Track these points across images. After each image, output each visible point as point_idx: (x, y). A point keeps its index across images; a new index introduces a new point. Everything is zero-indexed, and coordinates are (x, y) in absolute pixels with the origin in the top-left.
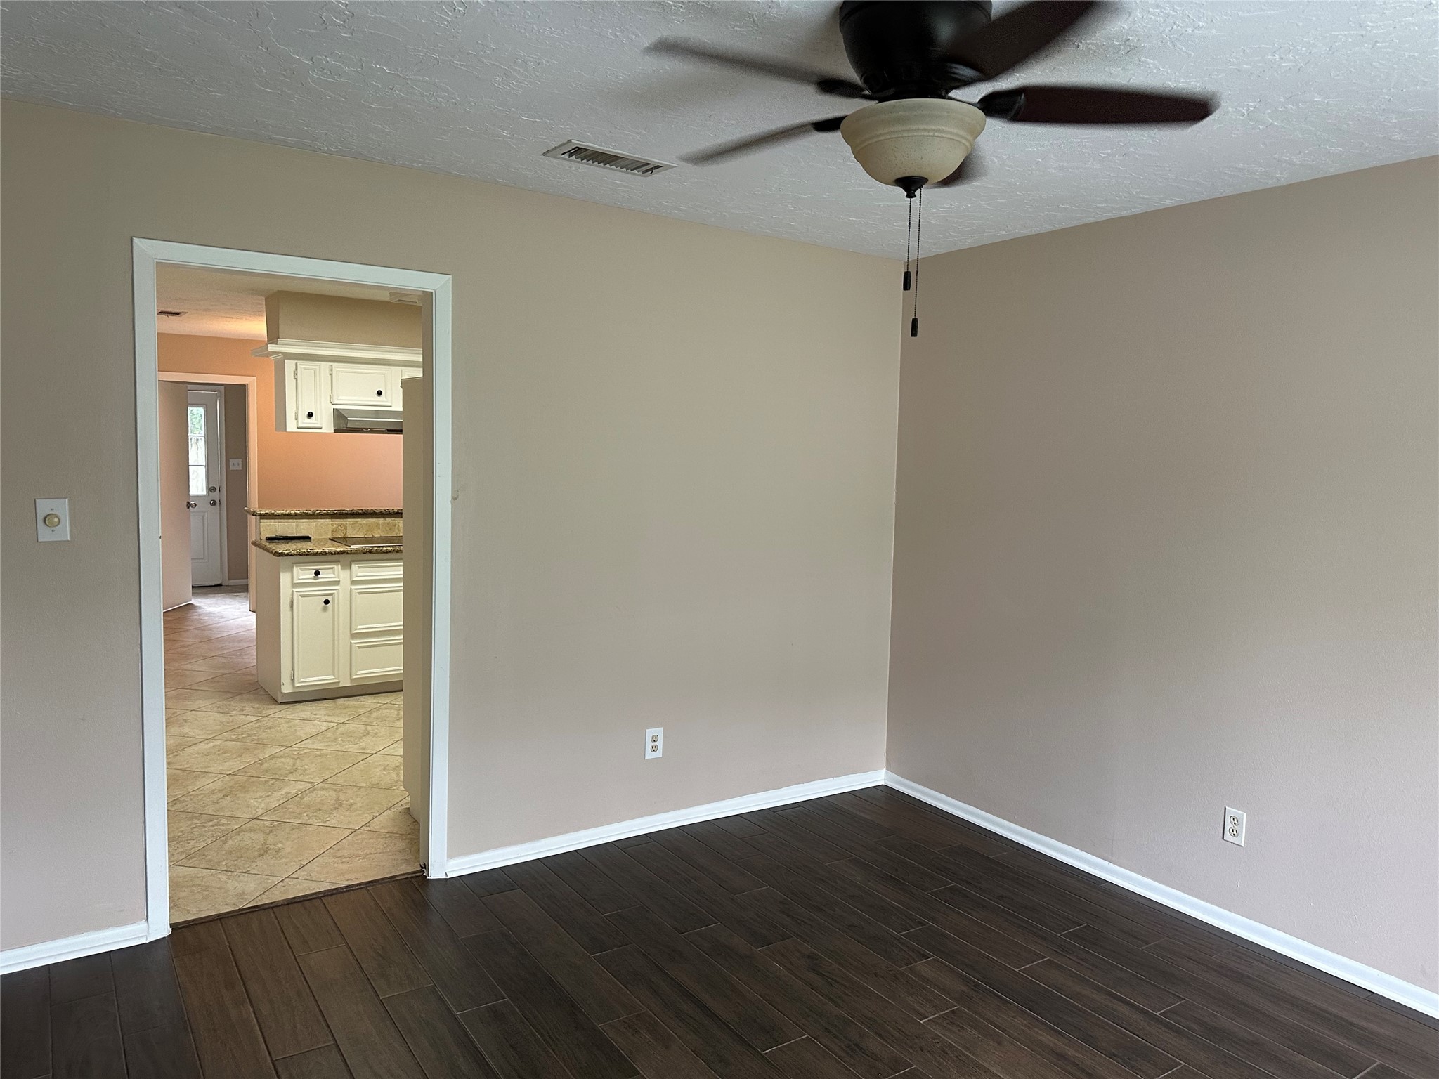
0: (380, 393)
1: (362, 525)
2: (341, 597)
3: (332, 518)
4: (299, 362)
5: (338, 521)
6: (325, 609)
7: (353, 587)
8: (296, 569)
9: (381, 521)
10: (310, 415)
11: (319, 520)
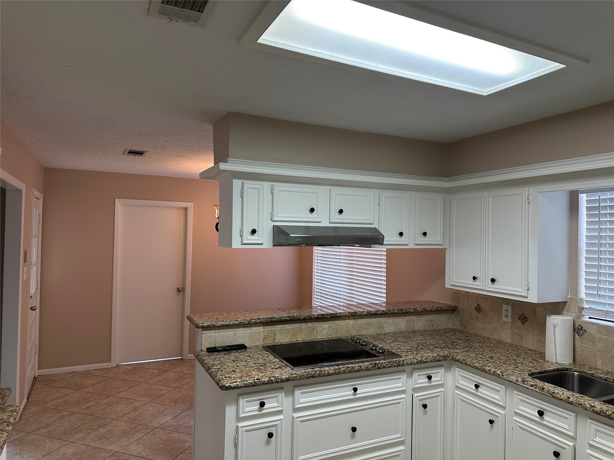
0: (312, 210)
1: (288, 330)
2: (283, 426)
3: (264, 326)
4: (246, 182)
5: (268, 328)
6: (268, 443)
7: (296, 415)
8: (242, 402)
9: (303, 326)
10: (254, 232)
11: (253, 328)
